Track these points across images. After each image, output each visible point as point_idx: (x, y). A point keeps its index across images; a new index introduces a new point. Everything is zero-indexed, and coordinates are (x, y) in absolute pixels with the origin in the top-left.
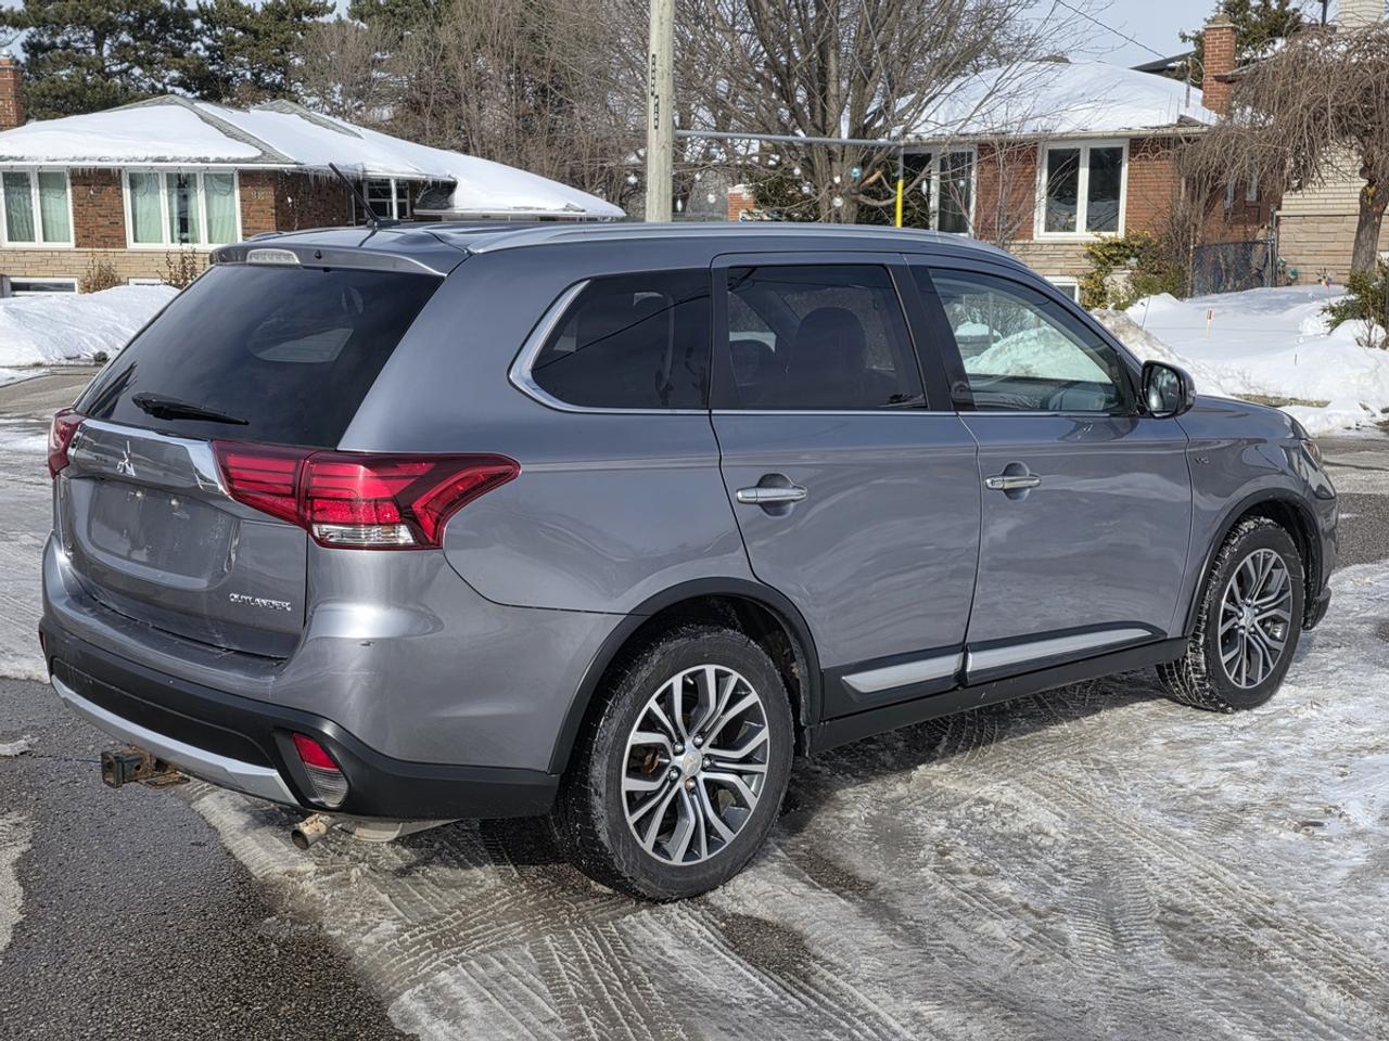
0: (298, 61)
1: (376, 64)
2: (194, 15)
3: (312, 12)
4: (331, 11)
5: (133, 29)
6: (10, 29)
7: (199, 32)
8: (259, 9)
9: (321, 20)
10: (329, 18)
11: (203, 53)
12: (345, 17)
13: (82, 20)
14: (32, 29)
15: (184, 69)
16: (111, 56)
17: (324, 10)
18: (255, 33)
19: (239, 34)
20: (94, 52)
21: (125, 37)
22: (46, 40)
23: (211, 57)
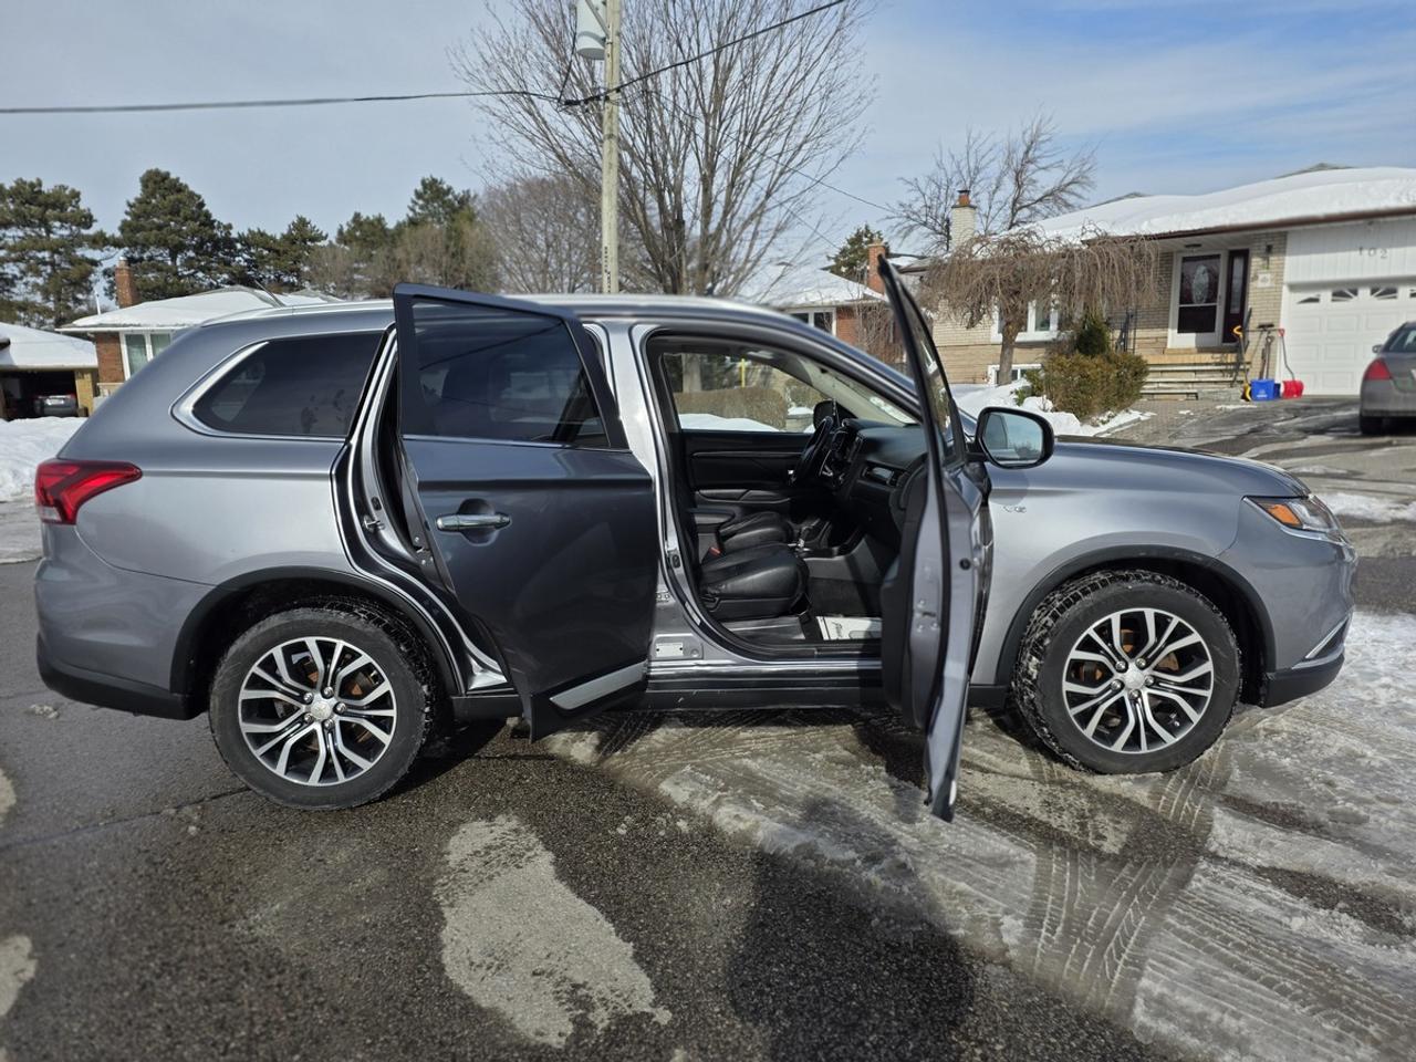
0: (306, 269)
1: (356, 270)
2: (237, 241)
3: (313, 240)
4: (325, 238)
5: (198, 248)
6: (112, 248)
7: (240, 251)
8: (278, 237)
9: (319, 244)
10: (324, 243)
11: (243, 264)
12: (334, 242)
13: (162, 243)
14: (127, 249)
15: (231, 274)
16: (182, 265)
17: (321, 237)
18: (277, 252)
19: (266, 252)
20: (170, 263)
21: (191, 254)
22: (136, 255)
23: (248, 267)
